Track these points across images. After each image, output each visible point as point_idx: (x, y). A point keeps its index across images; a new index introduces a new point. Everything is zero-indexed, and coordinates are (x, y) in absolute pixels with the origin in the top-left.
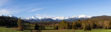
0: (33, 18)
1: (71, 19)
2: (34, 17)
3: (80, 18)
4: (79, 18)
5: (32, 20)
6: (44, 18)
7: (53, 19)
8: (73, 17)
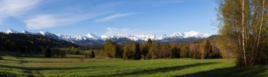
0: (90, 36)
1: (169, 39)
2: (91, 34)
3: (187, 39)
4: (185, 37)
5: (88, 40)
6: (112, 37)
7: (131, 38)
8: (172, 35)
